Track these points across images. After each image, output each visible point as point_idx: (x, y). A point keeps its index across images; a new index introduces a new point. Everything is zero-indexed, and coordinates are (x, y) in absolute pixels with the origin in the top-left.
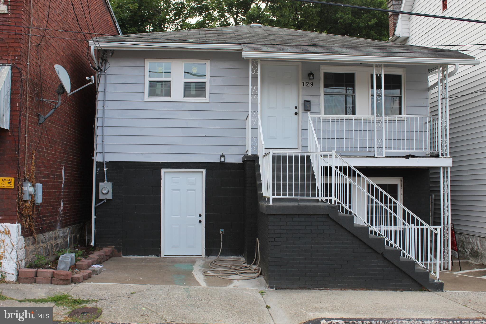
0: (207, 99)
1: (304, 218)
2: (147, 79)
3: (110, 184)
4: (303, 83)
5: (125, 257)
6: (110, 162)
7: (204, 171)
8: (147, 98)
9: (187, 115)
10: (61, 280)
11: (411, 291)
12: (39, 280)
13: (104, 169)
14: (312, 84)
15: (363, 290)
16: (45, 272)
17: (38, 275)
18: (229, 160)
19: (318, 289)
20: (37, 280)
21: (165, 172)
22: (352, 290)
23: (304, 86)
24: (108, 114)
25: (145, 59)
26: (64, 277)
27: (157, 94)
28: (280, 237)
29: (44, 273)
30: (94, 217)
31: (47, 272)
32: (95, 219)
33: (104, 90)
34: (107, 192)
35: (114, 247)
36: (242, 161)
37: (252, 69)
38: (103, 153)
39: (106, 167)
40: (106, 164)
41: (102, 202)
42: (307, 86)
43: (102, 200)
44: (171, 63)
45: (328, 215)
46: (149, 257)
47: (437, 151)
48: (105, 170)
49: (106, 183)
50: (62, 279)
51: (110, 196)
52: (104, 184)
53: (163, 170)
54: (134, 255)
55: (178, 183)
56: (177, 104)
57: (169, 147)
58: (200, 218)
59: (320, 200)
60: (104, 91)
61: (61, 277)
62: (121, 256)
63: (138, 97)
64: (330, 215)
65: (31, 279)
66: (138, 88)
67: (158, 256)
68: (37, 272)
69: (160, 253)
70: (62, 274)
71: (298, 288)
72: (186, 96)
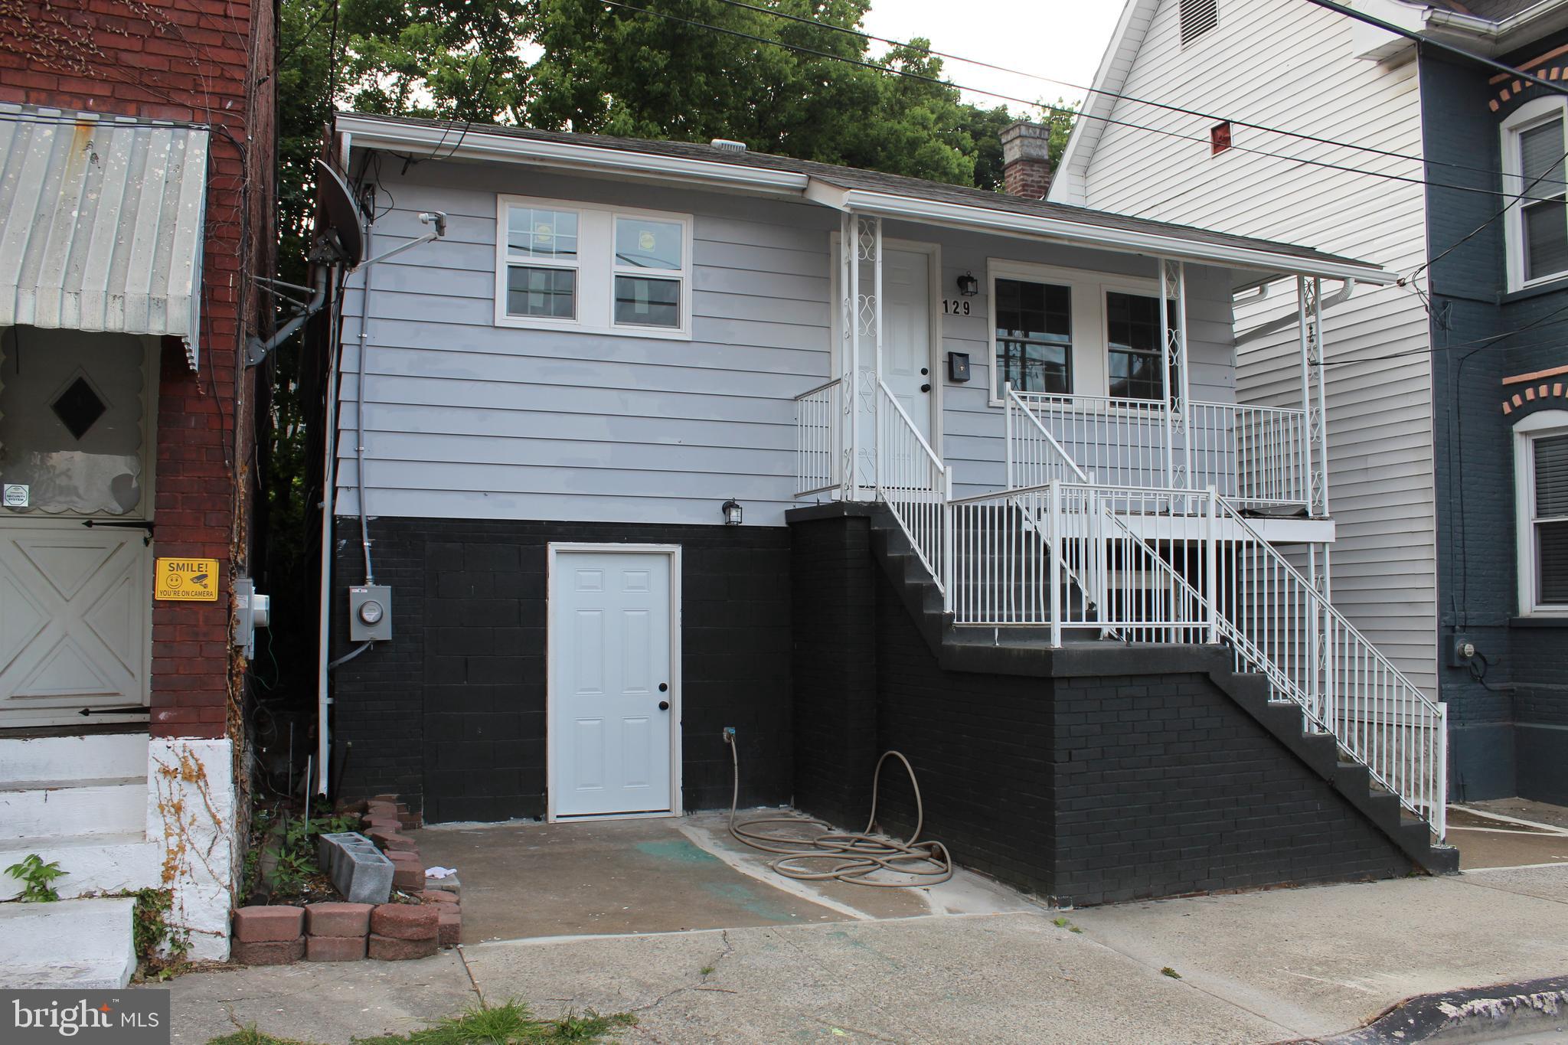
0: (685, 331)
1: (1145, 688)
2: (505, 258)
3: (386, 590)
4: (945, 302)
5: (432, 827)
6: (380, 518)
7: (677, 550)
8: (502, 318)
9: (626, 377)
10: (410, 941)
11: (1391, 878)
12: (318, 949)
13: (362, 542)
14: (968, 309)
15: (1286, 888)
16: (341, 915)
17: (313, 931)
18: (751, 517)
19: (1181, 897)
20: (311, 950)
21: (559, 552)
22: (1260, 890)
23: (947, 311)
24: (375, 361)
25: (500, 197)
26: (420, 929)
27: (533, 307)
28: (1086, 748)
29: (338, 919)
30: (324, 700)
31: (349, 916)
32: (330, 706)
33: (365, 283)
34: (376, 620)
35: (395, 796)
36: (787, 523)
37: (860, 246)
38: (359, 488)
39: (370, 536)
40: (369, 523)
41: (356, 649)
42: (955, 312)
43: (360, 644)
44: (577, 214)
45: (1205, 676)
46: (512, 823)
47: (1301, 501)
48: (366, 544)
49: (372, 588)
50: (415, 937)
51: (384, 632)
52: (366, 591)
53: (553, 547)
54: (462, 820)
55: (596, 588)
56: (596, 341)
57: (571, 472)
58: (664, 697)
59: (1105, 632)
60: (362, 287)
61: (409, 932)
62: (420, 827)
63: (476, 313)
64: (1212, 676)
65: (289, 947)
66: (477, 286)
67: (537, 819)
68: (306, 918)
69: (544, 808)
70: (415, 920)
71: (1132, 899)
72: (621, 317)
